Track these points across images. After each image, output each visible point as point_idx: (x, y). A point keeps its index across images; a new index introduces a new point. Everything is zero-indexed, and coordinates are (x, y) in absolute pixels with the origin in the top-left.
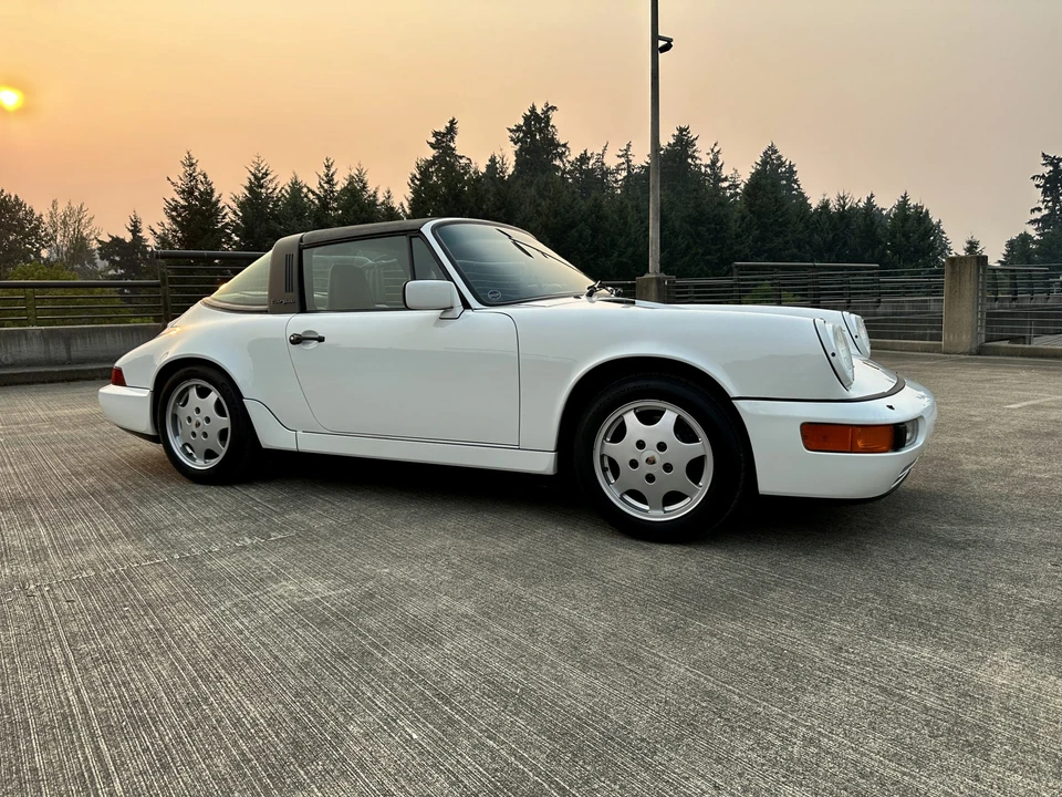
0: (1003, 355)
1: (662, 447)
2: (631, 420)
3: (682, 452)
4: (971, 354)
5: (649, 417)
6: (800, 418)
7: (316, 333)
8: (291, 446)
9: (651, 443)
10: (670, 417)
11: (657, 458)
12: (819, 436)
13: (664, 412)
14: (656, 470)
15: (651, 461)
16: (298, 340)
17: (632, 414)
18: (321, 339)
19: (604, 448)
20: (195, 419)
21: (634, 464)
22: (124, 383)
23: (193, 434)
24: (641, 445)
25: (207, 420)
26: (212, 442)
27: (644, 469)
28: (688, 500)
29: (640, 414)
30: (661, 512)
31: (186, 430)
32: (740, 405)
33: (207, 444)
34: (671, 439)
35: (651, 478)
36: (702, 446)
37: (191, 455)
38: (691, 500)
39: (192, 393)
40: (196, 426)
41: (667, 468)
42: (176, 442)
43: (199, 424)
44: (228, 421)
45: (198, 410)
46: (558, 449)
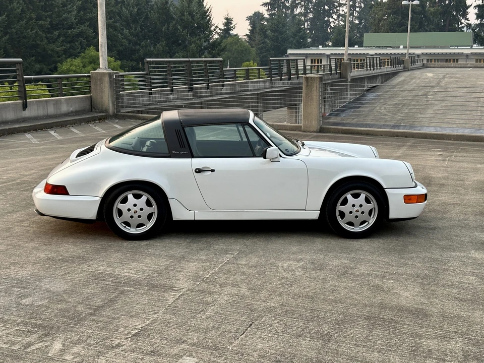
0: (333, 133)
1: (361, 206)
2: (349, 197)
3: (367, 207)
4: (317, 132)
5: (356, 196)
6: (403, 194)
7: (210, 168)
8: (192, 218)
9: (357, 205)
10: (363, 196)
11: (359, 210)
12: (408, 199)
13: (360, 194)
14: (359, 214)
15: (357, 211)
16: (199, 171)
17: (350, 195)
18: (213, 171)
19: (339, 208)
20: (133, 209)
21: (351, 212)
22: (67, 194)
23: (132, 217)
24: (354, 206)
25: (142, 209)
26: (144, 219)
27: (355, 214)
28: (367, 223)
29: (352, 195)
30: (359, 228)
31: (126, 216)
32: (387, 190)
33: (140, 221)
34: (364, 203)
35: (356, 217)
36: (373, 205)
37: (125, 227)
38: (369, 223)
39: (130, 197)
40: (134, 213)
41: (363, 213)
42: (118, 221)
43: (137, 212)
44: (154, 209)
45: (135, 205)
46: (321, 210)
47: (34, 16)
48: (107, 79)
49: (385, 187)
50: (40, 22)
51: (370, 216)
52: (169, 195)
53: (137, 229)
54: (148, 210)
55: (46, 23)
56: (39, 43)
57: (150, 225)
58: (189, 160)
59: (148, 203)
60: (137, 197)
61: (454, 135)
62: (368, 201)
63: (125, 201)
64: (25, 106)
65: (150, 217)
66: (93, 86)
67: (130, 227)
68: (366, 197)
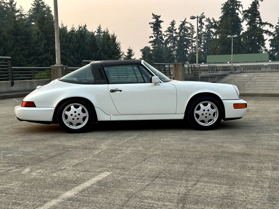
1: (208, 110)
2: (201, 105)
3: (212, 111)
5: (205, 105)
6: (233, 103)
7: (118, 89)
8: (109, 119)
9: (206, 110)
10: (209, 105)
11: (208, 113)
12: (236, 106)
13: (208, 104)
14: (207, 115)
15: (206, 114)
16: (112, 91)
18: (121, 91)
19: (196, 112)
20: (74, 114)
21: (203, 114)
22: (35, 106)
23: (73, 119)
24: (204, 110)
25: (79, 114)
26: (80, 121)
27: (205, 115)
28: (212, 121)
29: (203, 104)
30: (208, 124)
31: (70, 118)
32: (223, 101)
33: (79, 121)
34: (210, 109)
35: (206, 117)
36: (216, 110)
37: (69, 125)
38: (213, 121)
39: (72, 107)
40: (75, 116)
41: (210, 114)
42: (65, 122)
43: (76, 116)
44: (87, 114)
45: (75, 112)
46: (185, 113)
47: (19, 49)
48: (60, 70)
49: (222, 99)
50: (23, 52)
51: (214, 116)
52: (95, 105)
53: (77, 126)
54: (83, 115)
55: (26, 52)
56: (22, 63)
57: (84, 124)
58: (106, 85)
59: (83, 111)
60: (76, 107)
61: (261, 94)
62: (212, 107)
63: (69, 109)
64: (12, 84)
65: (84, 119)
66: (52, 74)
67: (72, 125)
68: (211, 105)
